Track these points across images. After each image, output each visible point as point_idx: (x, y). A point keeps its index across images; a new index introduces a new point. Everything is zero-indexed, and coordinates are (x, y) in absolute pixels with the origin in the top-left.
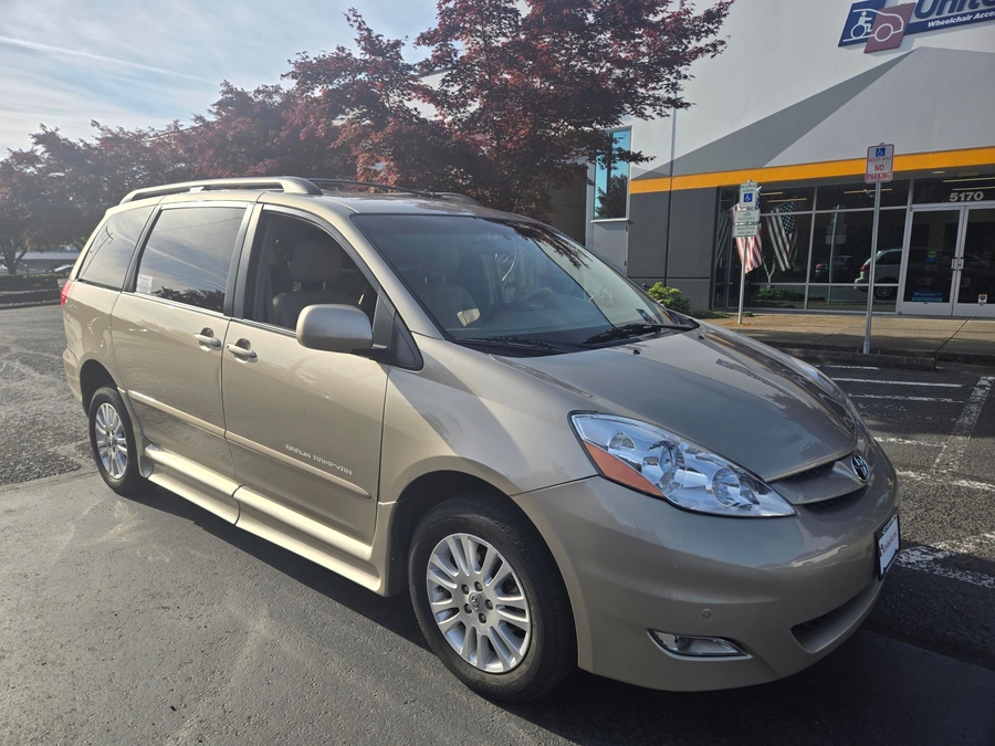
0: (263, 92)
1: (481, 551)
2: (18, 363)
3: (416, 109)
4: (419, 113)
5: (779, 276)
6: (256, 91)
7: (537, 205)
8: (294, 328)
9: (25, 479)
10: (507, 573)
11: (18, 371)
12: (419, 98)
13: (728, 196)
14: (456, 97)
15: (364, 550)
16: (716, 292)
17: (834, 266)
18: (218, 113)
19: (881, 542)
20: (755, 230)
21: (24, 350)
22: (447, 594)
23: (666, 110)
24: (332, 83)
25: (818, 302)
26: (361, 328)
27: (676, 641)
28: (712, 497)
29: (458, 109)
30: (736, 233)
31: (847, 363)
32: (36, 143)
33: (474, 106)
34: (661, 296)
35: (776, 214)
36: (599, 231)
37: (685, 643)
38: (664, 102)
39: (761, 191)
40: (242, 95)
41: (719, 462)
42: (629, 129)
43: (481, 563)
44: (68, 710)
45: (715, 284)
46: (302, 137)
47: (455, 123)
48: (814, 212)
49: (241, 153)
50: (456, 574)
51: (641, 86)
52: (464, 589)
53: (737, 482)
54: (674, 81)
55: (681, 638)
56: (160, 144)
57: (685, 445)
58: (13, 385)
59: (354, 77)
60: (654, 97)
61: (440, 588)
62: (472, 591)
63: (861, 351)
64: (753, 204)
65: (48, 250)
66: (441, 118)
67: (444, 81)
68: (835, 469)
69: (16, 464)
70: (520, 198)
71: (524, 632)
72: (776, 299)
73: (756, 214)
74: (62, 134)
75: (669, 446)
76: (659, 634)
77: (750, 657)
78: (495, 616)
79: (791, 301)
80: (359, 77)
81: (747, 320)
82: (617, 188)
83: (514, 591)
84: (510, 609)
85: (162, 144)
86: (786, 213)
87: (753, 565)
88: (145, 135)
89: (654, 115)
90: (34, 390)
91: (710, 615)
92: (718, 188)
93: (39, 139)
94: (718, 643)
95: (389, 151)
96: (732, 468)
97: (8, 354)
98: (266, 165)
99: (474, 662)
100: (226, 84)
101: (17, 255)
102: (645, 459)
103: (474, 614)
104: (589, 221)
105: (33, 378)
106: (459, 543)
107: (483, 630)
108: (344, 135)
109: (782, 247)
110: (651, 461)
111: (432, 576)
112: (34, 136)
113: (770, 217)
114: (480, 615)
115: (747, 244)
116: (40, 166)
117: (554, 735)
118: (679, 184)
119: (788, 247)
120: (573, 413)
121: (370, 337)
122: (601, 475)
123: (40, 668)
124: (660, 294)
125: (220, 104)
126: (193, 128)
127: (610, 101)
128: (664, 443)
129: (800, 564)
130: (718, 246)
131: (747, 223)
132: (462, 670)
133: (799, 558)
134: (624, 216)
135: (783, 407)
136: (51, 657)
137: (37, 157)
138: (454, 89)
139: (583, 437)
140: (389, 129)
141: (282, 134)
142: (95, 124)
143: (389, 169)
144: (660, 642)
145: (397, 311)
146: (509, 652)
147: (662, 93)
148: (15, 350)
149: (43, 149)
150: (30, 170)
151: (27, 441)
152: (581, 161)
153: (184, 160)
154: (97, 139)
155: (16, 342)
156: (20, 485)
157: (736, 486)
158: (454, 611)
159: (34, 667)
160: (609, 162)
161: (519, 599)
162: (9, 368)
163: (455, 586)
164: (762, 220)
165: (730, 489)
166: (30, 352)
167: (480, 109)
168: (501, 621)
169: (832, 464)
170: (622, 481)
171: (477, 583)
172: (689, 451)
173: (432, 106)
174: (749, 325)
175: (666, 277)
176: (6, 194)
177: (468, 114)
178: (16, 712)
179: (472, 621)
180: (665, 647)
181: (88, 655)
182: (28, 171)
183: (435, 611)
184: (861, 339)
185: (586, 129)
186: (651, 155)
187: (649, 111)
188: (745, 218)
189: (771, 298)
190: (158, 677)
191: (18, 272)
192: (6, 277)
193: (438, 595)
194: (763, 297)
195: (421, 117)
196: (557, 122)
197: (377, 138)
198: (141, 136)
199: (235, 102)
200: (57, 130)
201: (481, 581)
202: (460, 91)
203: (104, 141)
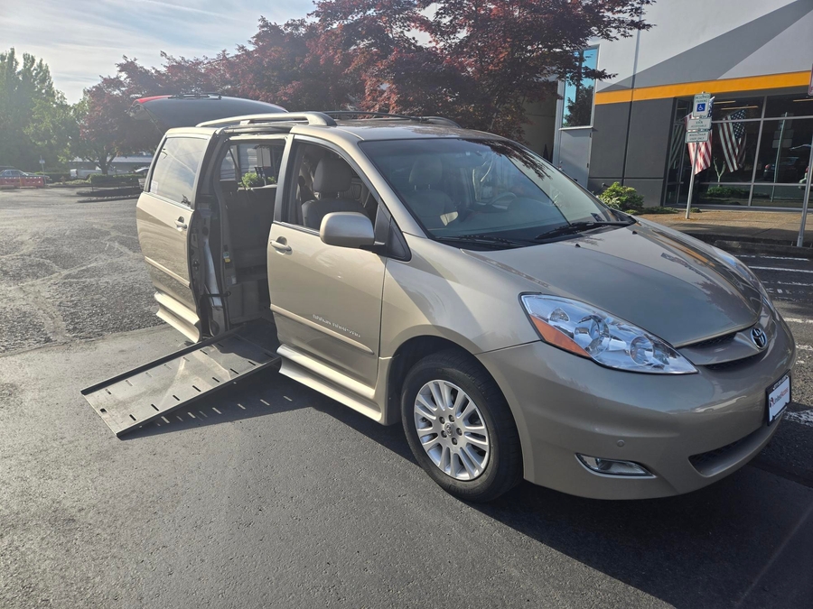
0: (292, 25)
1: (454, 393)
2: (117, 244)
3: (414, 38)
4: (416, 41)
5: (728, 176)
6: (286, 25)
7: (513, 117)
8: (318, 229)
9: (130, 329)
10: (472, 409)
11: (118, 250)
12: (417, 28)
13: (683, 106)
14: (447, 27)
15: (369, 392)
16: (668, 191)
17: (780, 167)
18: (256, 43)
19: (770, 396)
20: (706, 136)
21: (120, 234)
22: (429, 424)
23: (630, 31)
24: (346, 19)
25: (762, 199)
26: (366, 230)
27: (597, 463)
28: (630, 358)
29: (448, 35)
30: (688, 139)
31: (781, 254)
32: (120, 71)
33: (463, 34)
34: (618, 194)
35: (728, 122)
36: (566, 137)
37: (606, 465)
38: (628, 25)
39: (714, 101)
40: (275, 28)
41: (636, 331)
42: (596, 47)
43: (453, 402)
44: (173, 484)
45: (667, 184)
46: (322, 62)
47: (446, 49)
48: (762, 119)
49: (273, 76)
50: (435, 409)
51: (608, 10)
52: (441, 420)
53: (651, 348)
54: (638, 6)
55: (602, 461)
56: (212, 69)
57: (610, 318)
58: (115, 260)
59: (365, 13)
60: (619, 20)
61: (424, 419)
62: (447, 421)
63: (795, 244)
64: (705, 113)
65: (130, 156)
66: (434, 44)
67: (437, 14)
68: (736, 338)
69: (123, 317)
70: (498, 112)
71: (485, 452)
72: (723, 197)
73: (708, 123)
74: (139, 63)
75: (598, 320)
76: (584, 457)
77: (654, 477)
78: (464, 440)
79: (736, 198)
80: (368, 12)
81: (694, 215)
82: (584, 98)
83: (478, 422)
84: (474, 435)
85: (214, 70)
86: (737, 121)
87: (663, 410)
88: (201, 63)
89: (618, 36)
90: (130, 264)
91: (623, 445)
92: (675, 99)
93: (123, 68)
94: (631, 466)
95: (391, 76)
96: (648, 337)
97: (109, 237)
98: (293, 87)
99: (448, 472)
100: (263, 19)
101: (108, 159)
102: (576, 329)
103: (449, 439)
104: (558, 129)
105: (129, 256)
106: (438, 387)
107: (455, 449)
108: (356, 62)
109: (731, 151)
110: (584, 330)
111: (417, 410)
112: (119, 65)
113: (722, 124)
114: (453, 439)
115: (698, 149)
116: (123, 89)
117: (506, 526)
118: (639, 95)
119: (737, 151)
120: (522, 294)
121: (373, 236)
122: (543, 340)
123: (152, 457)
124: (617, 192)
125: (258, 36)
126: (237, 56)
127: (580, 26)
128: (595, 317)
129: (703, 410)
130: (671, 153)
131: (699, 130)
132: (440, 477)
133: (702, 406)
134: (589, 125)
135: (709, 293)
136: (159, 450)
137: (121, 82)
138: (446, 20)
139: (530, 312)
140: (391, 57)
141: (306, 60)
142: (163, 54)
143: (391, 91)
144: (585, 463)
145: (392, 216)
146: (474, 466)
147: (626, 17)
148: (114, 234)
149: (125, 76)
150: (116, 92)
151: (129, 302)
152: (552, 78)
153: (230, 83)
154: (165, 66)
155: (114, 227)
156: (127, 333)
157: (650, 350)
158: (434, 436)
159: (148, 456)
160: (577, 79)
161: (481, 429)
162: (111, 248)
163: (434, 418)
164: (714, 128)
165: (647, 353)
166: (125, 235)
167: (467, 37)
168: (468, 444)
169: (734, 334)
170: (558, 345)
171: (450, 416)
172: (613, 324)
173: (427, 34)
174: (696, 219)
175: (623, 178)
176: (100, 111)
177: (457, 41)
178: (139, 485)
179: (447, 443)
180: (588, 467)
181: (183, 449)
182: (115, 93)
183: (420, 435)
184: (796, 234)
185: (558, 50)
186: (614, 73)
187: (614, 33)
188: (698, 127)
189: (719, 195)
190: (230, 467)
191: (109, 173)
192: (101, 177)
193: (423, 424)
194: (711, 195)
195: (418, 44)
196: (532, 45)
197: (381, 65)
198: (198, 63)
199: (269, 34)
200: (135, 60)
201: (453, 415)
202: (451, 21)
203: (170, 68)
